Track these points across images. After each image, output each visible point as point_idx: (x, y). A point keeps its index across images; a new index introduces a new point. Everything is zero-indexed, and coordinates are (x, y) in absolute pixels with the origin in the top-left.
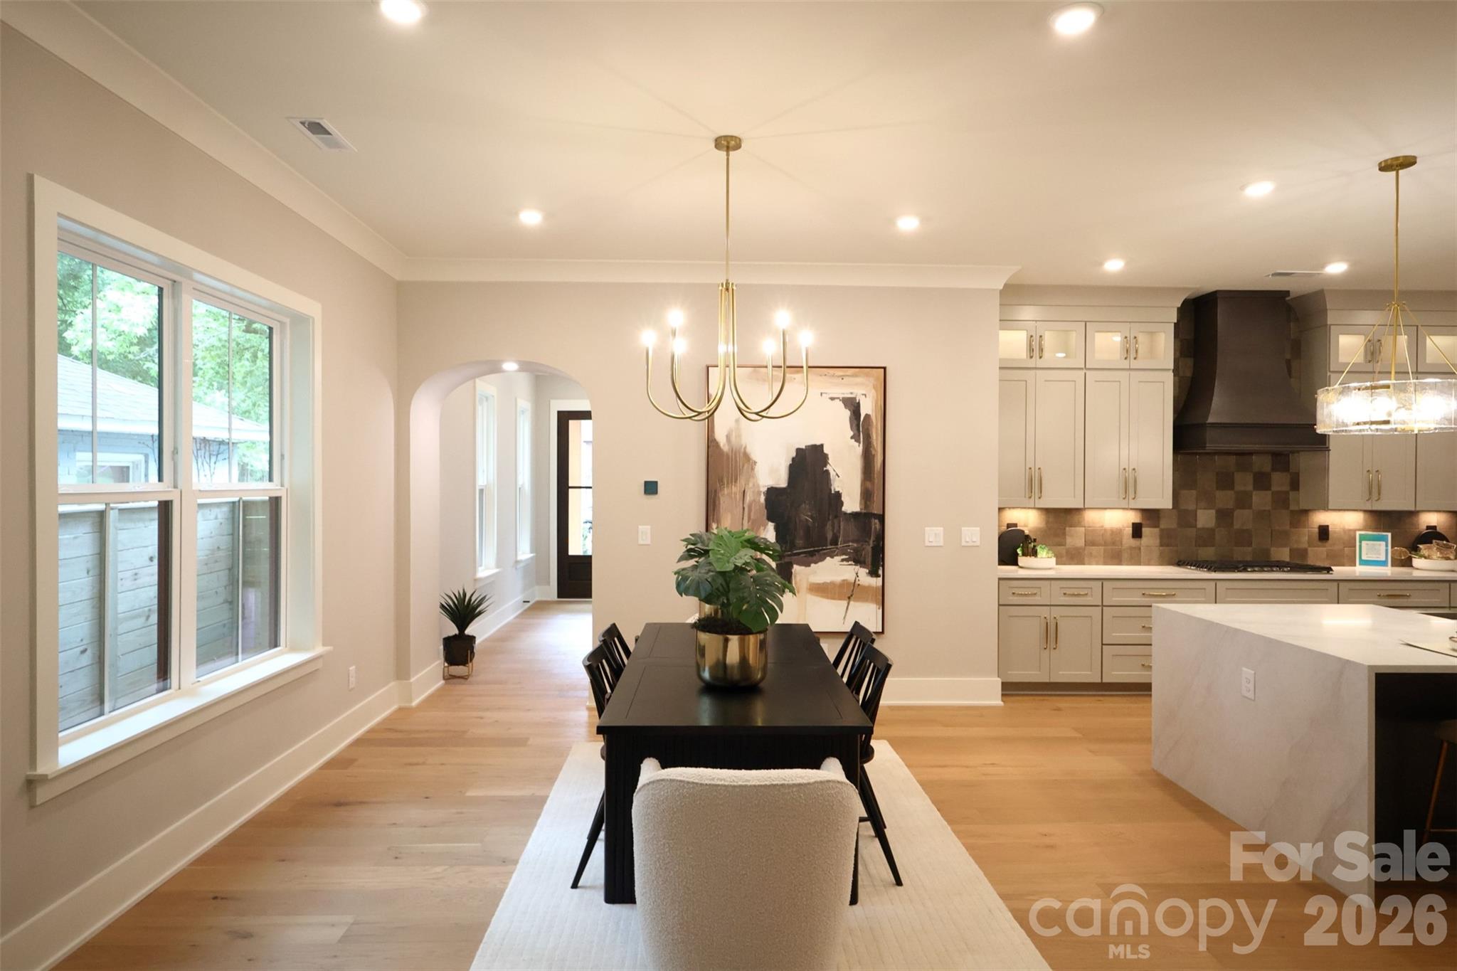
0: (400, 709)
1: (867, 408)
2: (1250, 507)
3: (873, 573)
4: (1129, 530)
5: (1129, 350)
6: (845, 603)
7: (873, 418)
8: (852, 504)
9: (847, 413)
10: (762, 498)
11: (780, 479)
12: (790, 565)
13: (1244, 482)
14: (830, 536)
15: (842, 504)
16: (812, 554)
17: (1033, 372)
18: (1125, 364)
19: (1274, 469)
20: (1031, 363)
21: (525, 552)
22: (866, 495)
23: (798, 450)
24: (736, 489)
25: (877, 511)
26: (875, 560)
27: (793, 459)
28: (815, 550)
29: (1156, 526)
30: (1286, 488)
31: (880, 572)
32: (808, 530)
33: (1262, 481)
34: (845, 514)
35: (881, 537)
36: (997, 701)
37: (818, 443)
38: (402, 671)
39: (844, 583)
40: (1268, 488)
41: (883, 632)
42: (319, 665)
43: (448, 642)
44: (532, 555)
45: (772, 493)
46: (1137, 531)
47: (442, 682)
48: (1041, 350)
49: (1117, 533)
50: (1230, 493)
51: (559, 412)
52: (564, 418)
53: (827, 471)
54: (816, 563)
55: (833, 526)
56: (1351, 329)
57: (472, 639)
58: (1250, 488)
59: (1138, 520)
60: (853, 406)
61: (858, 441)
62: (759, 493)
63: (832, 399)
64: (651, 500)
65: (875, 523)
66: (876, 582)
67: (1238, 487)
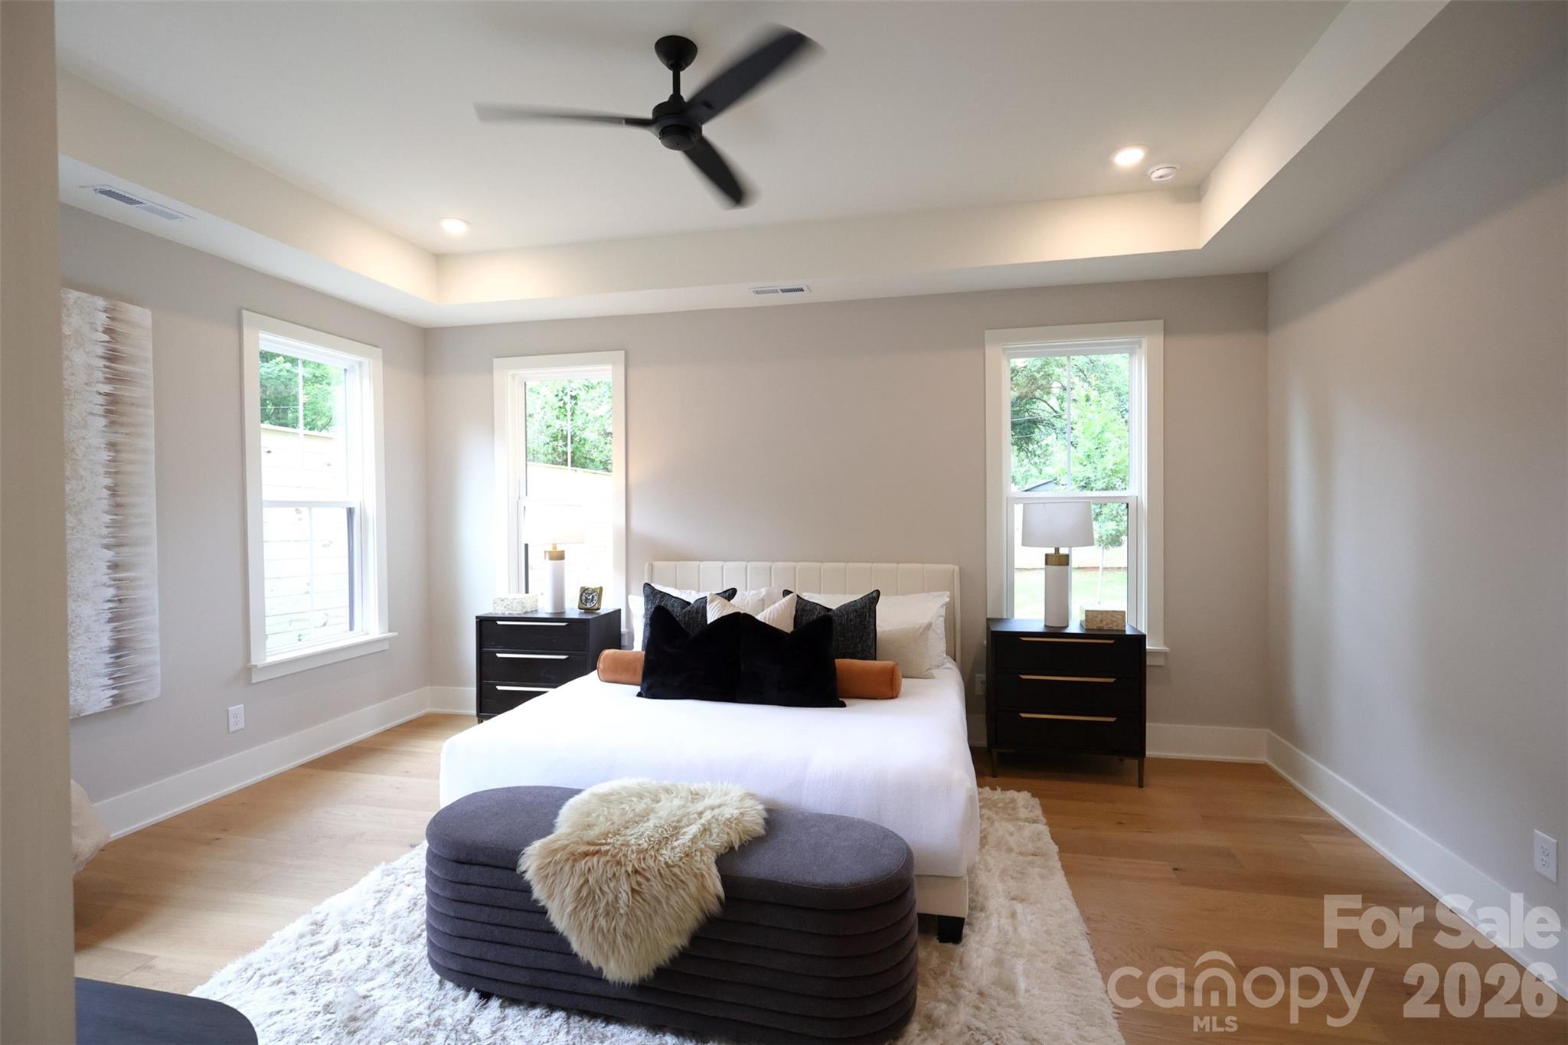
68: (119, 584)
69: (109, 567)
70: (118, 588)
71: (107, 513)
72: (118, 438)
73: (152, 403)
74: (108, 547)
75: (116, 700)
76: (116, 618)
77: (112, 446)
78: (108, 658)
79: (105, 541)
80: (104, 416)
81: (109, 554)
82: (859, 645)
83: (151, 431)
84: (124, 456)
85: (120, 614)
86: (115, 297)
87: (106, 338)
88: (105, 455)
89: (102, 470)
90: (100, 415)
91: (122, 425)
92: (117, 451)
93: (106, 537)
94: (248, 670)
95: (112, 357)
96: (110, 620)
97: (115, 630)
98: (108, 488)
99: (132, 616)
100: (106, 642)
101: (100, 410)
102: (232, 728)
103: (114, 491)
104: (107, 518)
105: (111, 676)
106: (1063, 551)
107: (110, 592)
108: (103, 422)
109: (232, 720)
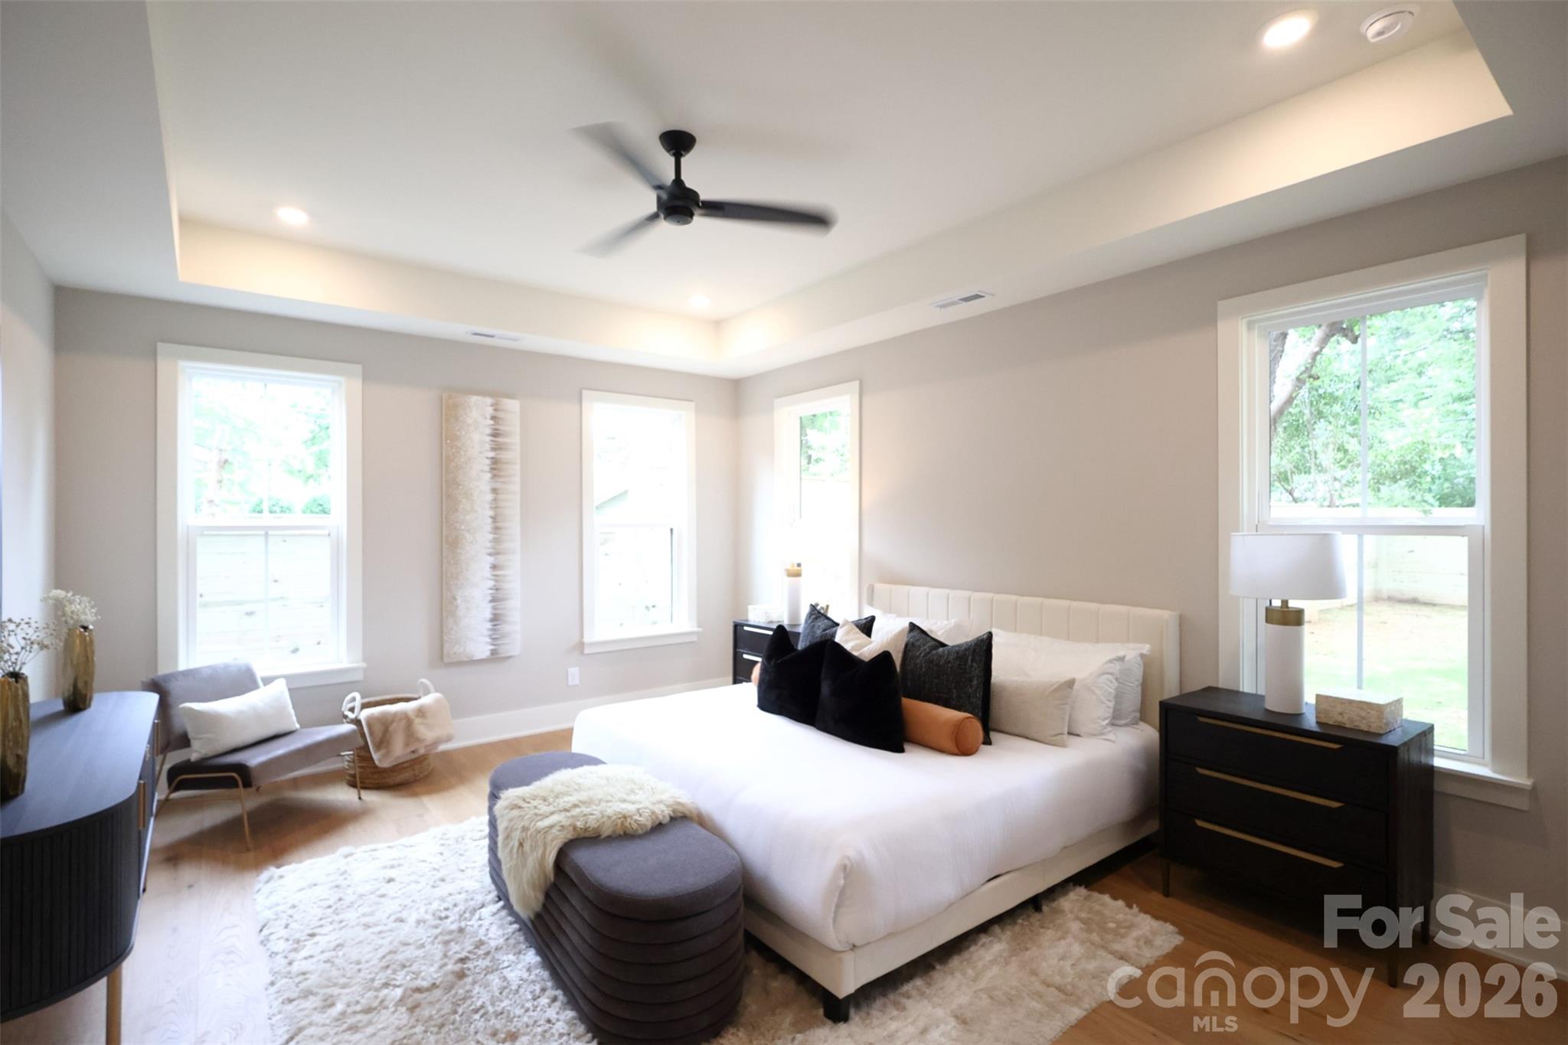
68: (497, 578)
69: (491, 568)
70: (496, 581)
71: (491, 533)
72: (497, 485)
73: (519, 461)
74: (490, 554)
75: (494, 652)
76: (494, 600)
77: (494, 491)
78: (489, 625)
79: (489, 551)
80: (489, 472)
81: (491, 559)
82: (954, 691)
83: (517, 479)
84: (501, 497)
85: (497, 598)
86: (497, 395)
87: (492, 422)
88: (490, 497)
89: (488, 506)
90: (487, 472)
91: (500, 476)
92: (497, 494)
93: (488, 548)
94: (581, 645)
95: (495, 434)
96: (491, 601)
97: (494, 608)
98: (491, 517)
99: (506, 599)
100: (488, 615)
101: (487, 468)
102: (570, 683)
103: (494, 519)
104: (491, 536)
105: (490, 636)
106: (1293, 604)
107: (491, 583)
108: (489, 475)
109: (570, 678)
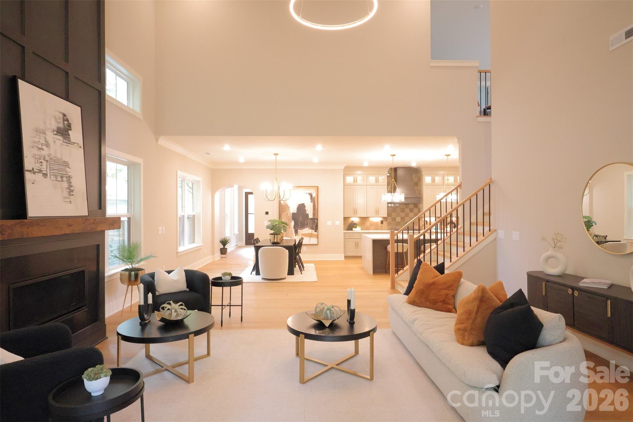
0: (213, 261)
1: (314, 195)
2: (409, 217)
3: (316, 231)
4: (380, 222)
5: (377, 180)
6: (309, 238)
7: (315, 197)
8: (311, 216)
9: (309, 197)
10: (291, 215)
11: (295, 211)
12: (297, 230)
13: (407, 210)
14: (306, 223)
15: (309, 216)
16: (302, 227)
17: (355, 186)
18: (376, 184)
19: (414, 208)
20: (354, 184)
21: (236, 232)
22: (314, 214)
23: (299, 205)
24: (285, 213)
25: (316, 217)
26: (316, 228)
27: (298, 207)
28: (303, 226)
29: (387, 221)
30: (417, 212)
31: (317, 231)
32: (301, 222)
33: (411, 210)
34: (309, 218)
35: (317, 224)
36: (343, 259)
37: (303, 203)
38: (213, 253)
39: (309, 233)
40: (413, 212)
41: (318, 244)
42: (201, 247)
43: (221, 249)
44: (238, 233)
45: (293, 214)
46: (382, 222)
47: (220, 258)
48: (356, 181)
49: (377, 223)
50: (404, 213)
51: (245, 192)
52: (247, 194)
53: (305, 209)
54: (303, 229)
55: (307, 221)
56: (428, 175)
57: (226, 249)
58: (408, 212)
59: (382, 220)
60: (311, 195)
61: (312, 202)
62: (291, 214)
63: (306, 193)
64: (267, 215)
65: (316, 220)
66: (316, 233)
67: (406, 212)
